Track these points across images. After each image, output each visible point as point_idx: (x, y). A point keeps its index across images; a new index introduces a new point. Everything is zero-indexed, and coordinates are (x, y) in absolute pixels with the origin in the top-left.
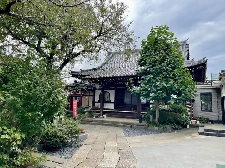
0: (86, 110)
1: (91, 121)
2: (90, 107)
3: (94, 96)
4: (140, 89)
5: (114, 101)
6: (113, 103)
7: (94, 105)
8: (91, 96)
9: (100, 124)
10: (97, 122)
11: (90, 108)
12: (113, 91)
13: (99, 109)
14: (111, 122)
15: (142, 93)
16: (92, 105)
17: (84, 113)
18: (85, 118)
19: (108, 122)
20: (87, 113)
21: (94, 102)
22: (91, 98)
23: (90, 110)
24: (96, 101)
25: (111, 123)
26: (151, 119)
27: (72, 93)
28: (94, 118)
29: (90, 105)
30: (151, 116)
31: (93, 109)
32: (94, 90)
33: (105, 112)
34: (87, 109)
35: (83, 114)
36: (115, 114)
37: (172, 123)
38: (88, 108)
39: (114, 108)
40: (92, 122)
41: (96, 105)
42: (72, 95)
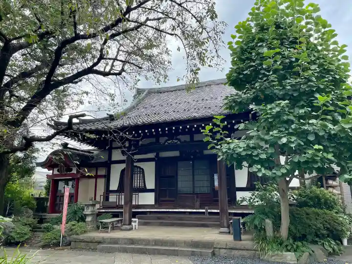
0: (88, 211)
1: (99, 243)
2: (99, 203)
3: (107, 177)
4: (248, 146)
5: (153, 187)
6: (151, 191)
7: (107, 199)
8: (101, 176)
9: (125, 251)
10: (117, 243)
11: (98, 206)
12: (153, 164)
13: (121, 207)
14: (157, 242)
15: (257, 155)
16: (102, 197)
17: (83, 219)
18: (85, 232)
19: (147, 242)
20: (89, 219)
21: (108, 192)
22: (101, 182)
23: (98, 211)
24: (111, 188)
25: (156, 245)
26: (270, 232)
27: (56, 172)
28: (107, 232)
29: (98, 199)
30: (268, 221)
31: (104, 208)
32: (108, 165)
33: (134, 215)
34: (91, 209)
35: (78, 221)
36: (159, 218)
37: (323, 237)
38: (94, 205)
39: (153, 203)
40: (102, 245)
41: (113, 198)
42: (56, 176)
